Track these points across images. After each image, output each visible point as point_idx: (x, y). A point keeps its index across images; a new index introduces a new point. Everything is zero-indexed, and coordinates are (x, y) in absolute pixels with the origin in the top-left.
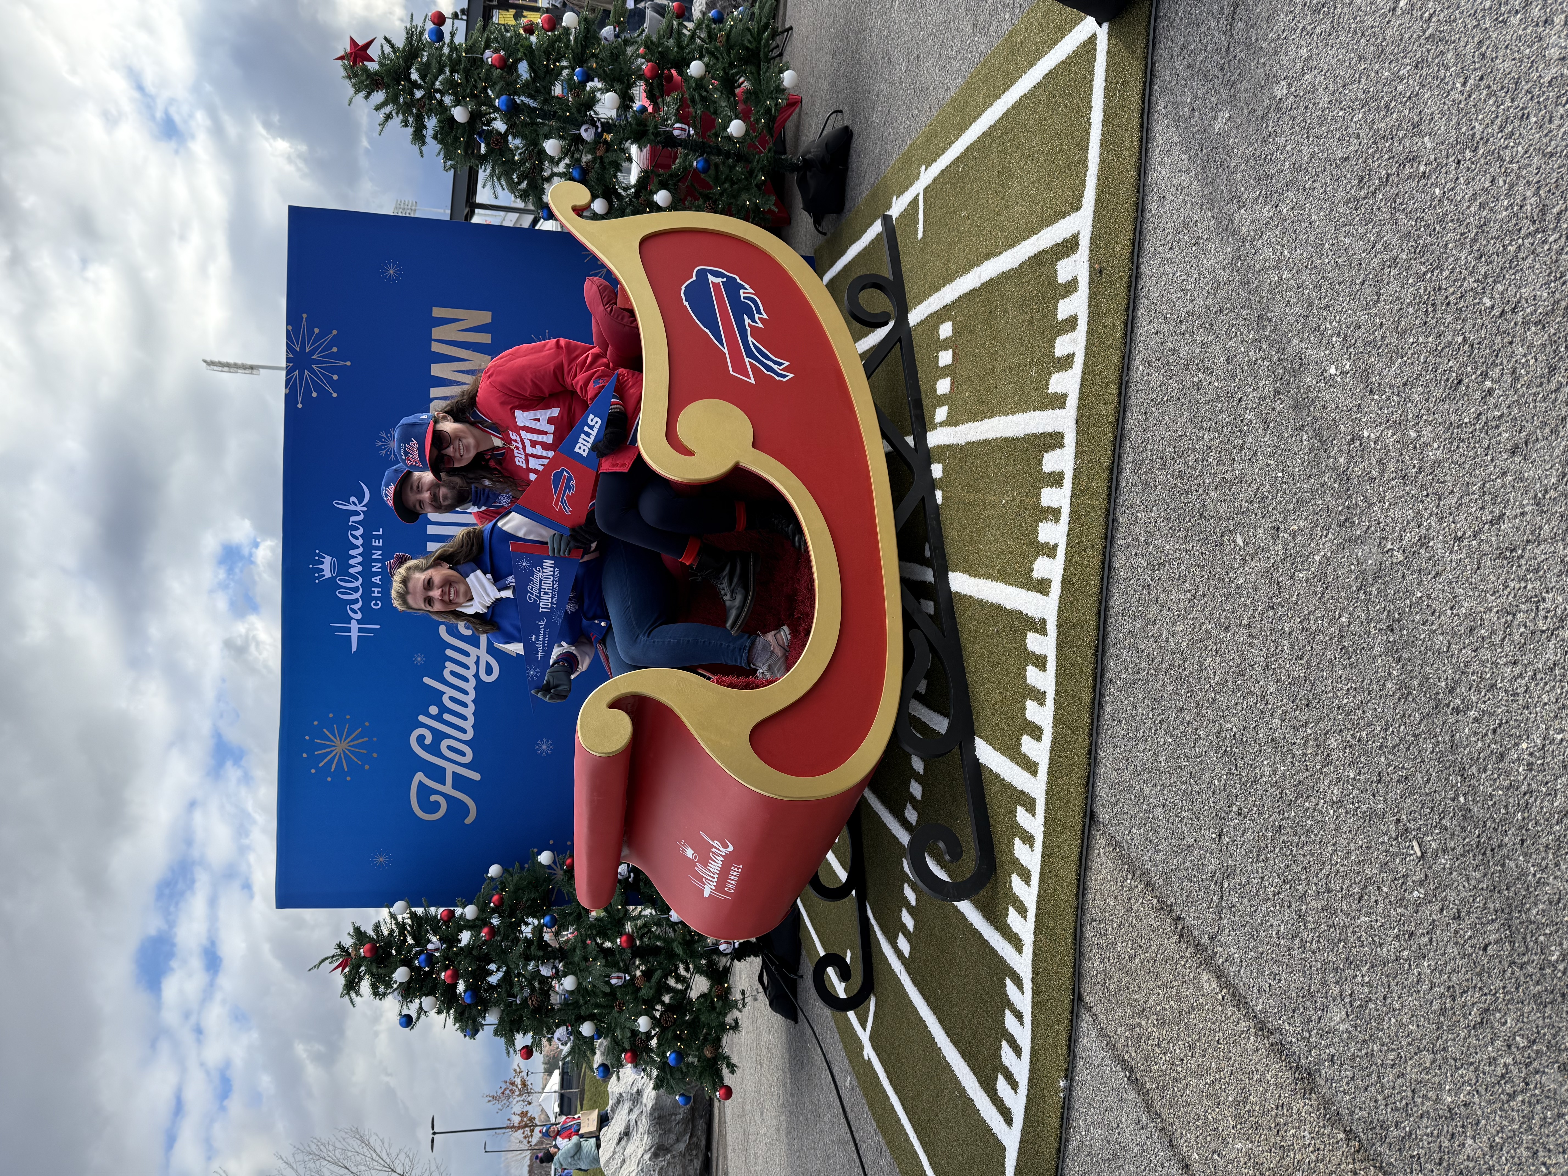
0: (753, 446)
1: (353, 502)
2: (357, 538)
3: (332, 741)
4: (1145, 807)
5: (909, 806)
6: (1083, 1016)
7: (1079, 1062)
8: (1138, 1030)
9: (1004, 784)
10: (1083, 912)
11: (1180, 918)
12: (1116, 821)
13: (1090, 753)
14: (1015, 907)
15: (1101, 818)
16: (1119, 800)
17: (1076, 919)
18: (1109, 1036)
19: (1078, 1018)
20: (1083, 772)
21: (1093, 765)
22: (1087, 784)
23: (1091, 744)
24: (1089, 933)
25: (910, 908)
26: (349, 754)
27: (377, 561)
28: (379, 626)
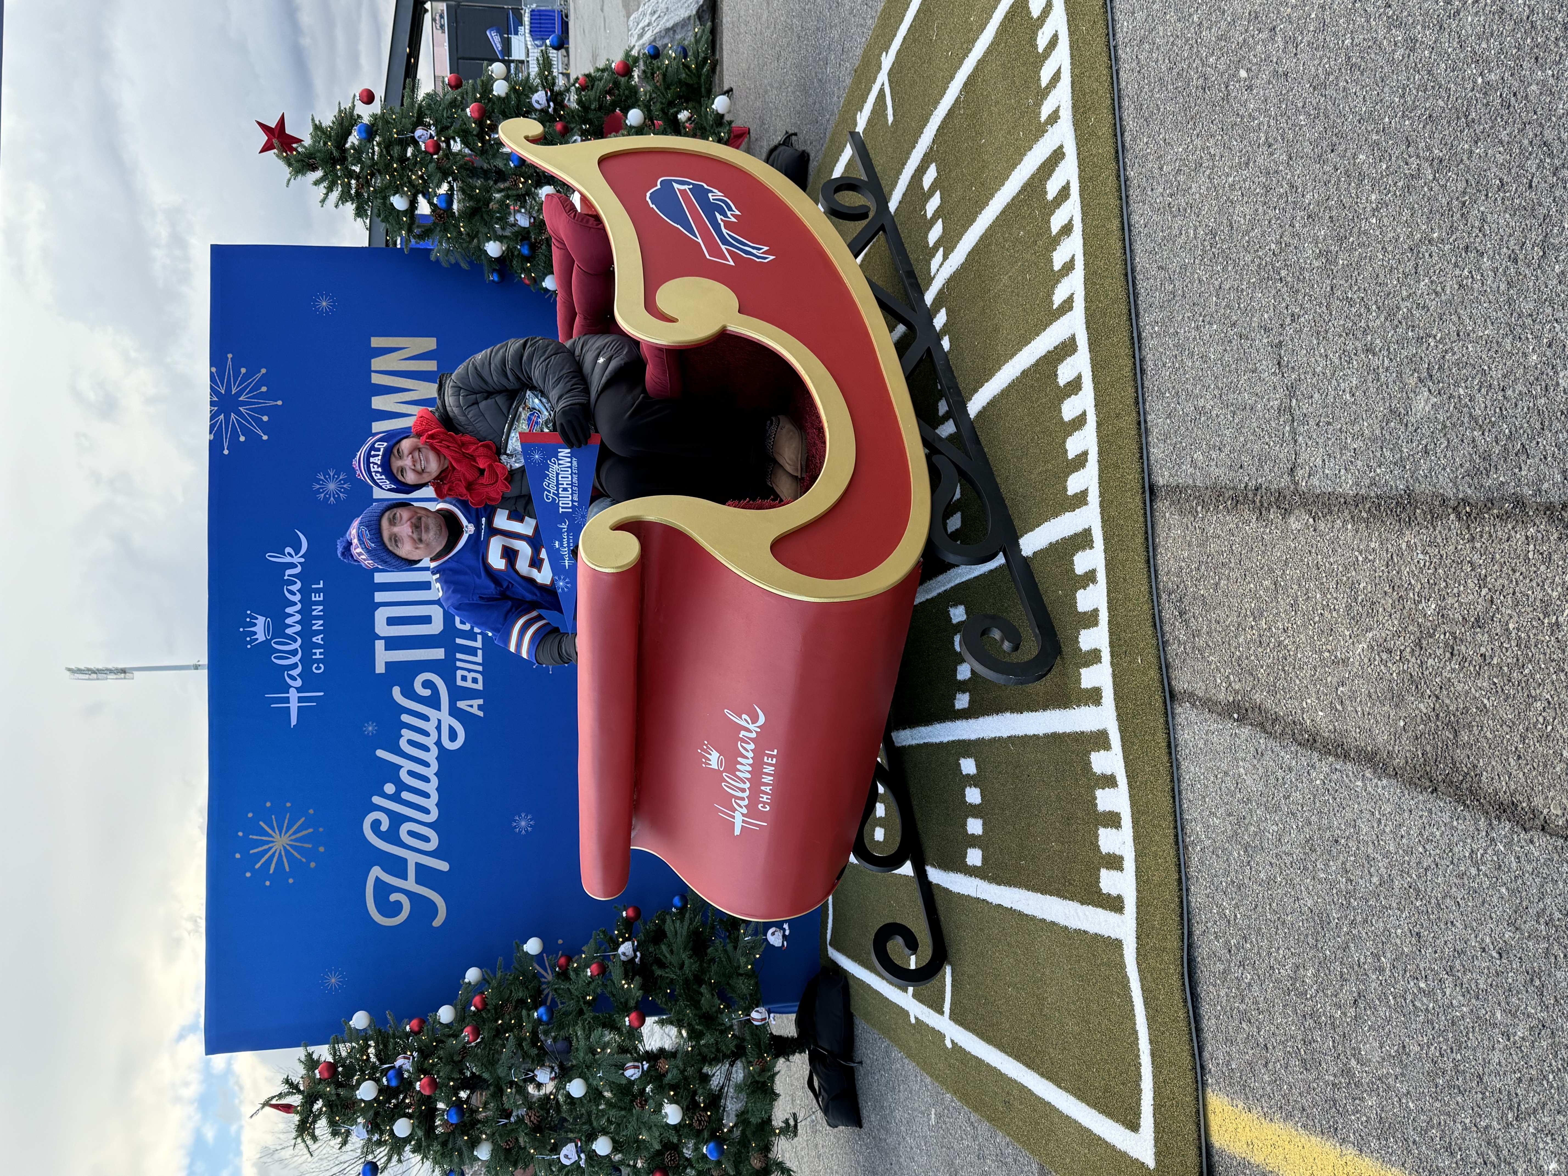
0: (739, 312)
1: (289, 554)
2: (294, 593)
3: (271, 836)
4: (1203, 419)
5: (958, 696)
6: (1179, 710)
7: (1184, 764)
8: (1237, 653)
9: (1056, 549)
10: (1159, 596)
11: (1257, 490)
12: (1176, 467)
13: (1139, 423)
14: (1087, 664)
15: (1161, 482)
16: (1176, 444)
17: (1153, 606)
18: (1209, 700)
19: (1173, 718)
20: (1135, 447)
21: (1144, 436)
22: (1141, 457)
23: (1139, 413)
24: (1169, 612)
25: (975, 811)
26: (291, 850)
27: (318, 618)
28: (322, 694)
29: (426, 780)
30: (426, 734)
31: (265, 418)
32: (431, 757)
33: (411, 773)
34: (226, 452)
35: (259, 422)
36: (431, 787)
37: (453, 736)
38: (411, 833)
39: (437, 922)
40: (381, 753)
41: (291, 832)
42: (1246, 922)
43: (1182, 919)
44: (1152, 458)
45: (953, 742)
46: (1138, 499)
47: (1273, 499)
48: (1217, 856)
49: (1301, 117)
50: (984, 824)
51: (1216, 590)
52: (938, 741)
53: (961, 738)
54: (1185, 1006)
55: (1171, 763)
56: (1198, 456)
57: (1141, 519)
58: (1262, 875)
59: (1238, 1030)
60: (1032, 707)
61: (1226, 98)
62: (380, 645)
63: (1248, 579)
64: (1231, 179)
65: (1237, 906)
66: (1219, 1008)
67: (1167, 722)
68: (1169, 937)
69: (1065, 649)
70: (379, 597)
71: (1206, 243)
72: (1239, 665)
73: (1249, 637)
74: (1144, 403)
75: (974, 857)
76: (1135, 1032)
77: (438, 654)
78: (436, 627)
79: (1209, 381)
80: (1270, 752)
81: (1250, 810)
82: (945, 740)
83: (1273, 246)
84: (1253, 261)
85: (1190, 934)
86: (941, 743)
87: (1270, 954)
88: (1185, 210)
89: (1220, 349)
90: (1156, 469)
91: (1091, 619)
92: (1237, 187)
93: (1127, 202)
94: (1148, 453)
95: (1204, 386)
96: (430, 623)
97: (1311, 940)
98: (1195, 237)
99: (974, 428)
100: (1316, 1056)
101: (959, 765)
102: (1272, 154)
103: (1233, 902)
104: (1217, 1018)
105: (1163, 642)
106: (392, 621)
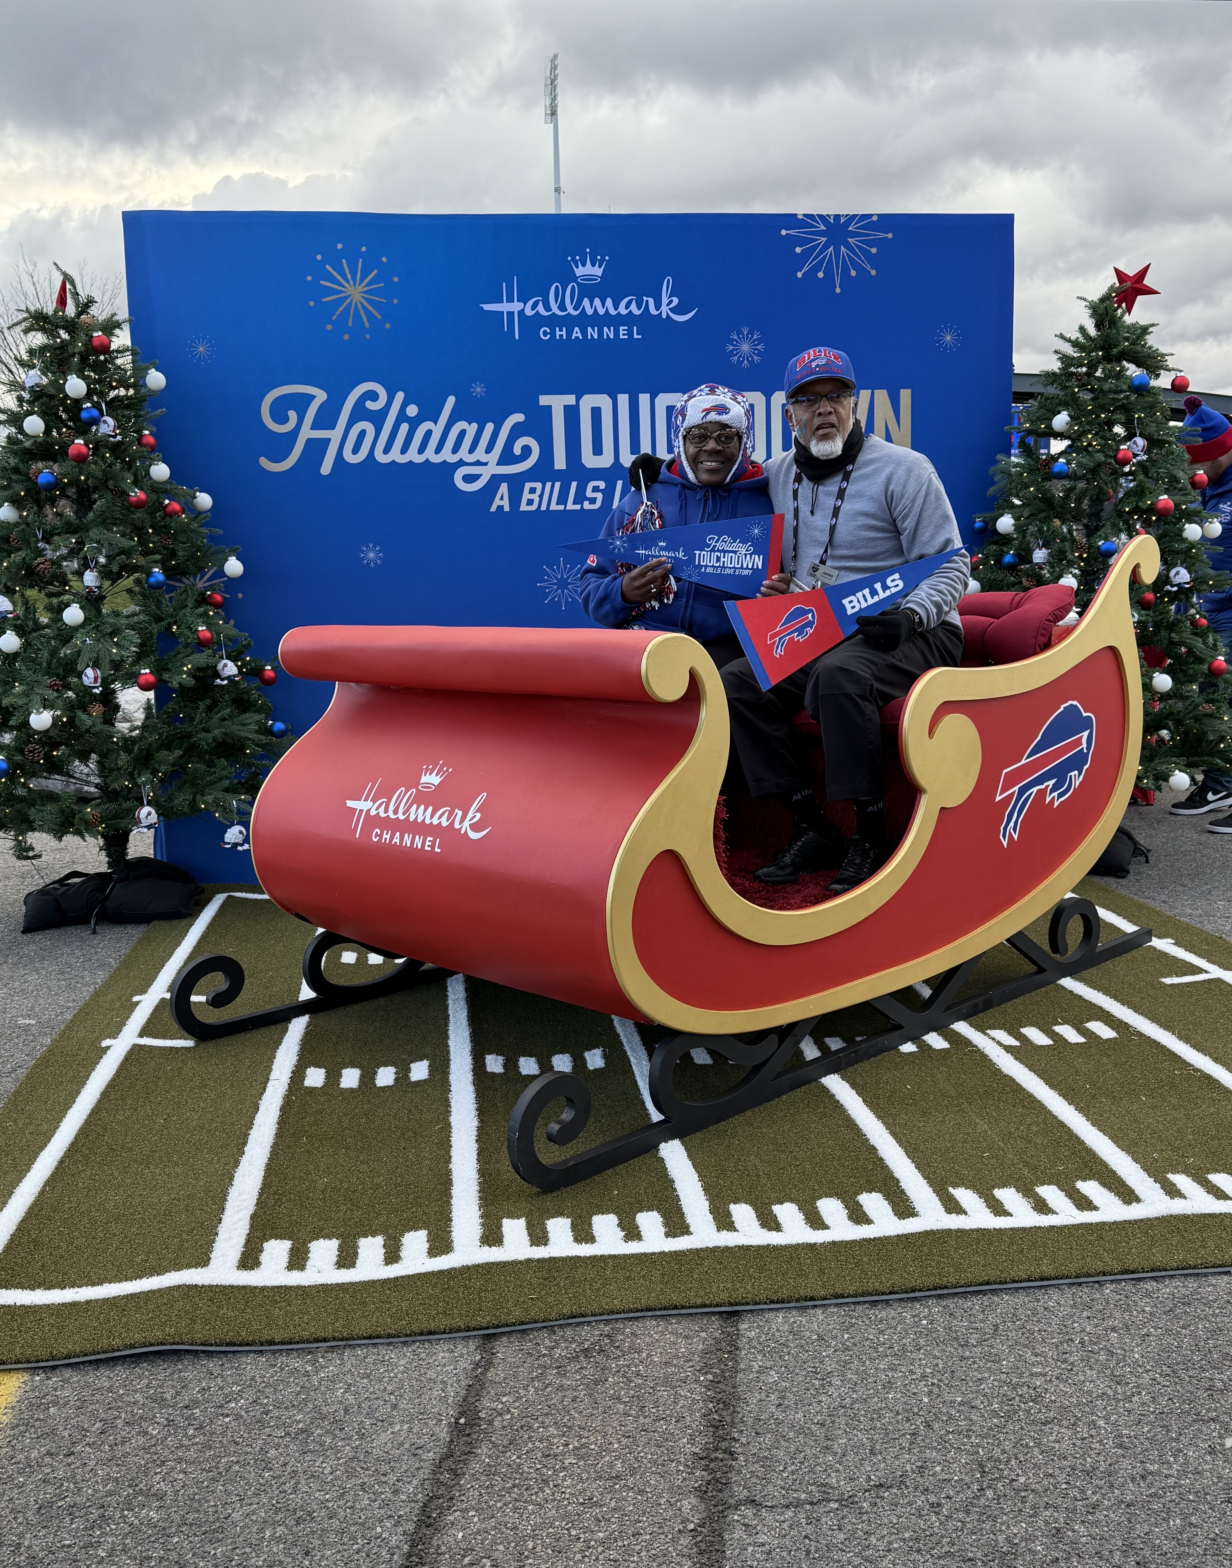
0: (941, 809)
1: (671, 301)
2: (629, 307)
4: (816, 1382)
5: (501, 1059)
6: (472, 1345)
7: (408, 1351)
8: (537, 1425)
9: (666, 1189)
10: (607, 1322)
11: (731, 1453)
12: (760, 1347)
13: (812, 1299)
14: (530, 1227)
15: (743, 1326)
16: (788, 1346)
17: (595, 1315)
18: (482, 1387)
19: (463, 1338)
20: (784, 1293)
21: (798, 1305)
22: (772, 1302)
23: (825, 1299)
24: (589, 1334)
25: (368, 1078)
26: (345, 304)
27: (600, 333)
28: (517, 337)
29: (421, 450)
30: (472, 450)
31: (821, 275)
32: (447, 456)
33: (429, 433)
34: (784, 232)
35: (816, 268)
36: (413, 455)
37: (470, 479)
38: (363, 434)
39: (264, 462)
40: (451, 401)
41: (365, 303)
42: (219, 1430)
43: (227, 1345)
44: (772, 1315)
45: (448, 1052)
46: (724, 1296)
47: (719, 1474)
48: (299, 1393)
49: (1178, 1521)
50: (352, 1090)
51: (612, 1398)
52: (450, 1033)
53: (452, 1063)
54: (126, 1347)
55: (410, 1335)
56: (773, 1376)
57: (699, 1301)
58: (273, 1452)
59: (94, 1417)
60: (483, 1155)
61: (1199, 1419)
62: (570, 400)
63: (624, 1441)
64: (1101, 1423)
65: (238, 1417)
66: (121, 1392)
67: (459, 1330)
68: (207, 1328)
69: (549, 1197)
70: (623, 399)
71: (1025, 1389)
72: (522, 1427)
73: (555, 1441)
74: (836, 1305)
75: (315, 1077)
76: (100, 1283)
77: (560, 462)
78: (589, 460)
79: (861, 1392)
80: (417, 1465)
81: (350, 1438)
82: (451, 1043)
83: (1022, 1480)
84: (1004, 1452)
85: (210, 1354)
86: (447, 1037)
87: (179, 1460)
88: (1065, 1361)
89: (900, 1408)
90: (759, 1320)
91: (584, 1234)
92: (1093, 1432)
93: (1073, 1284)
94: (777, 1310)
95: (856, 1384)
96: (594, 454)
97: (191, 1517)
98: (1032, 1374)
99: (809, 1082)
100: (55, 1522)
101: (422, 1060)
102: (1133, 1479)
103: (243, 1413)
104: (110, 1390)
105: (553, 1326)
106: (596, 413)
